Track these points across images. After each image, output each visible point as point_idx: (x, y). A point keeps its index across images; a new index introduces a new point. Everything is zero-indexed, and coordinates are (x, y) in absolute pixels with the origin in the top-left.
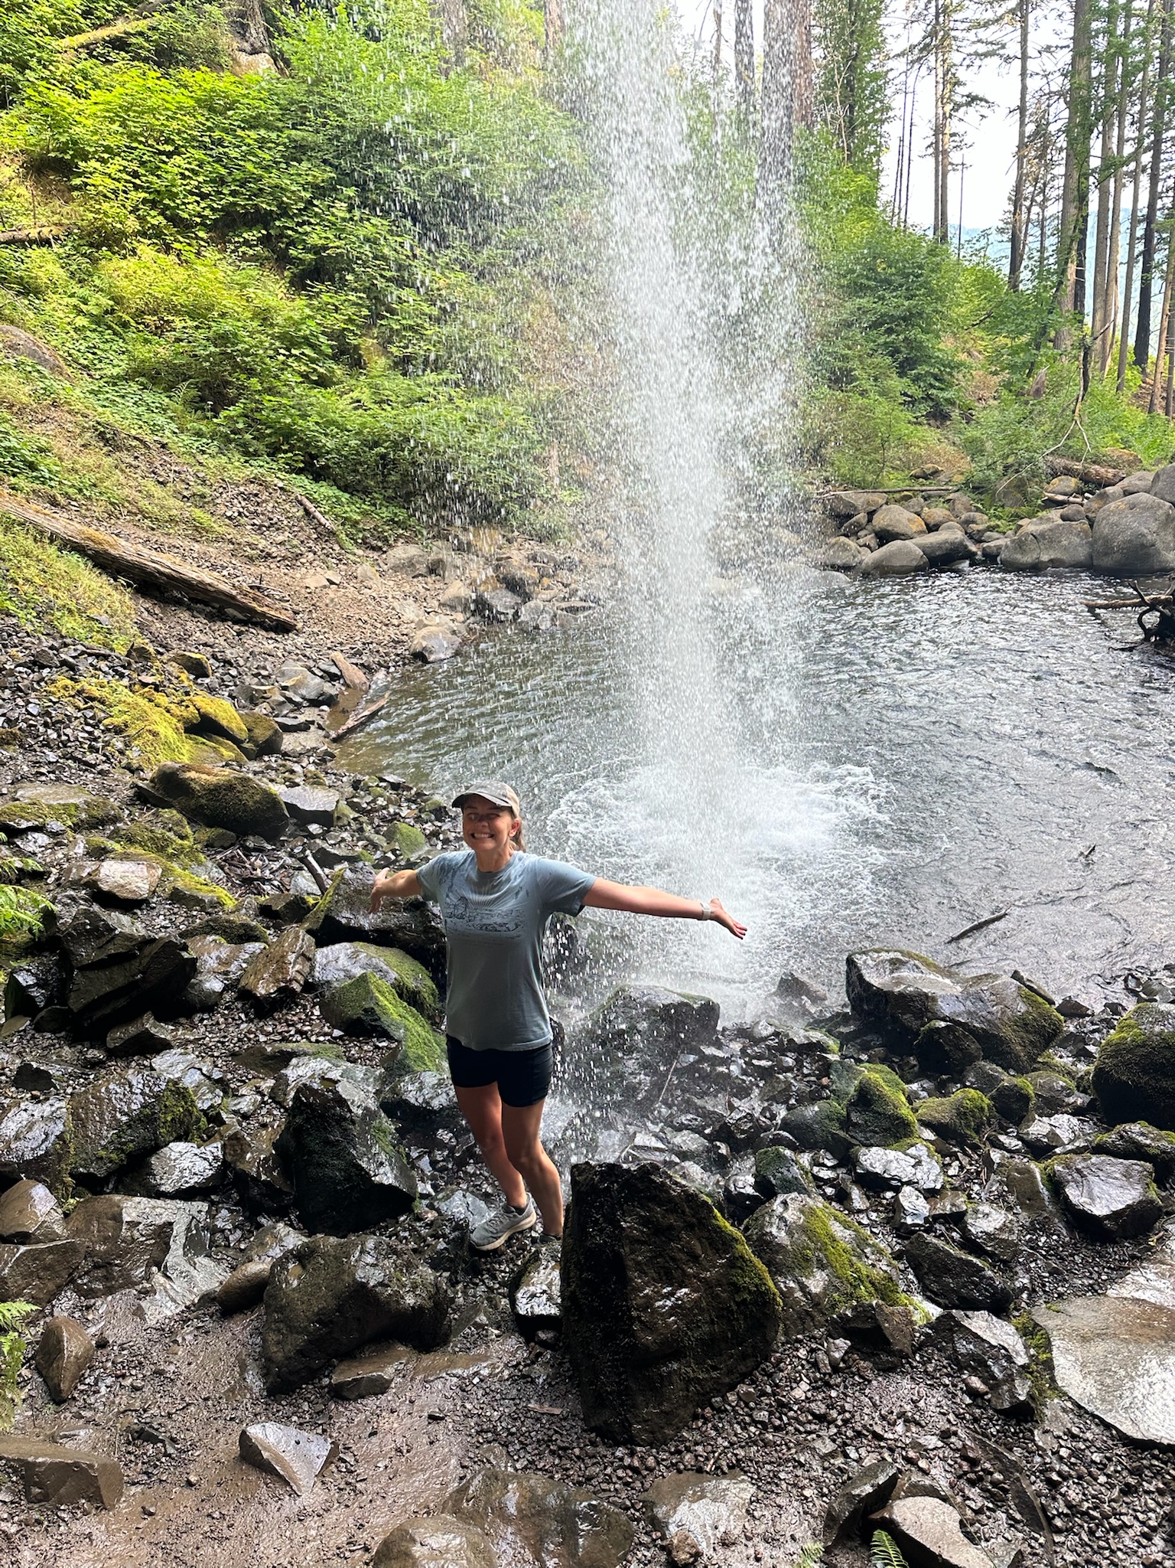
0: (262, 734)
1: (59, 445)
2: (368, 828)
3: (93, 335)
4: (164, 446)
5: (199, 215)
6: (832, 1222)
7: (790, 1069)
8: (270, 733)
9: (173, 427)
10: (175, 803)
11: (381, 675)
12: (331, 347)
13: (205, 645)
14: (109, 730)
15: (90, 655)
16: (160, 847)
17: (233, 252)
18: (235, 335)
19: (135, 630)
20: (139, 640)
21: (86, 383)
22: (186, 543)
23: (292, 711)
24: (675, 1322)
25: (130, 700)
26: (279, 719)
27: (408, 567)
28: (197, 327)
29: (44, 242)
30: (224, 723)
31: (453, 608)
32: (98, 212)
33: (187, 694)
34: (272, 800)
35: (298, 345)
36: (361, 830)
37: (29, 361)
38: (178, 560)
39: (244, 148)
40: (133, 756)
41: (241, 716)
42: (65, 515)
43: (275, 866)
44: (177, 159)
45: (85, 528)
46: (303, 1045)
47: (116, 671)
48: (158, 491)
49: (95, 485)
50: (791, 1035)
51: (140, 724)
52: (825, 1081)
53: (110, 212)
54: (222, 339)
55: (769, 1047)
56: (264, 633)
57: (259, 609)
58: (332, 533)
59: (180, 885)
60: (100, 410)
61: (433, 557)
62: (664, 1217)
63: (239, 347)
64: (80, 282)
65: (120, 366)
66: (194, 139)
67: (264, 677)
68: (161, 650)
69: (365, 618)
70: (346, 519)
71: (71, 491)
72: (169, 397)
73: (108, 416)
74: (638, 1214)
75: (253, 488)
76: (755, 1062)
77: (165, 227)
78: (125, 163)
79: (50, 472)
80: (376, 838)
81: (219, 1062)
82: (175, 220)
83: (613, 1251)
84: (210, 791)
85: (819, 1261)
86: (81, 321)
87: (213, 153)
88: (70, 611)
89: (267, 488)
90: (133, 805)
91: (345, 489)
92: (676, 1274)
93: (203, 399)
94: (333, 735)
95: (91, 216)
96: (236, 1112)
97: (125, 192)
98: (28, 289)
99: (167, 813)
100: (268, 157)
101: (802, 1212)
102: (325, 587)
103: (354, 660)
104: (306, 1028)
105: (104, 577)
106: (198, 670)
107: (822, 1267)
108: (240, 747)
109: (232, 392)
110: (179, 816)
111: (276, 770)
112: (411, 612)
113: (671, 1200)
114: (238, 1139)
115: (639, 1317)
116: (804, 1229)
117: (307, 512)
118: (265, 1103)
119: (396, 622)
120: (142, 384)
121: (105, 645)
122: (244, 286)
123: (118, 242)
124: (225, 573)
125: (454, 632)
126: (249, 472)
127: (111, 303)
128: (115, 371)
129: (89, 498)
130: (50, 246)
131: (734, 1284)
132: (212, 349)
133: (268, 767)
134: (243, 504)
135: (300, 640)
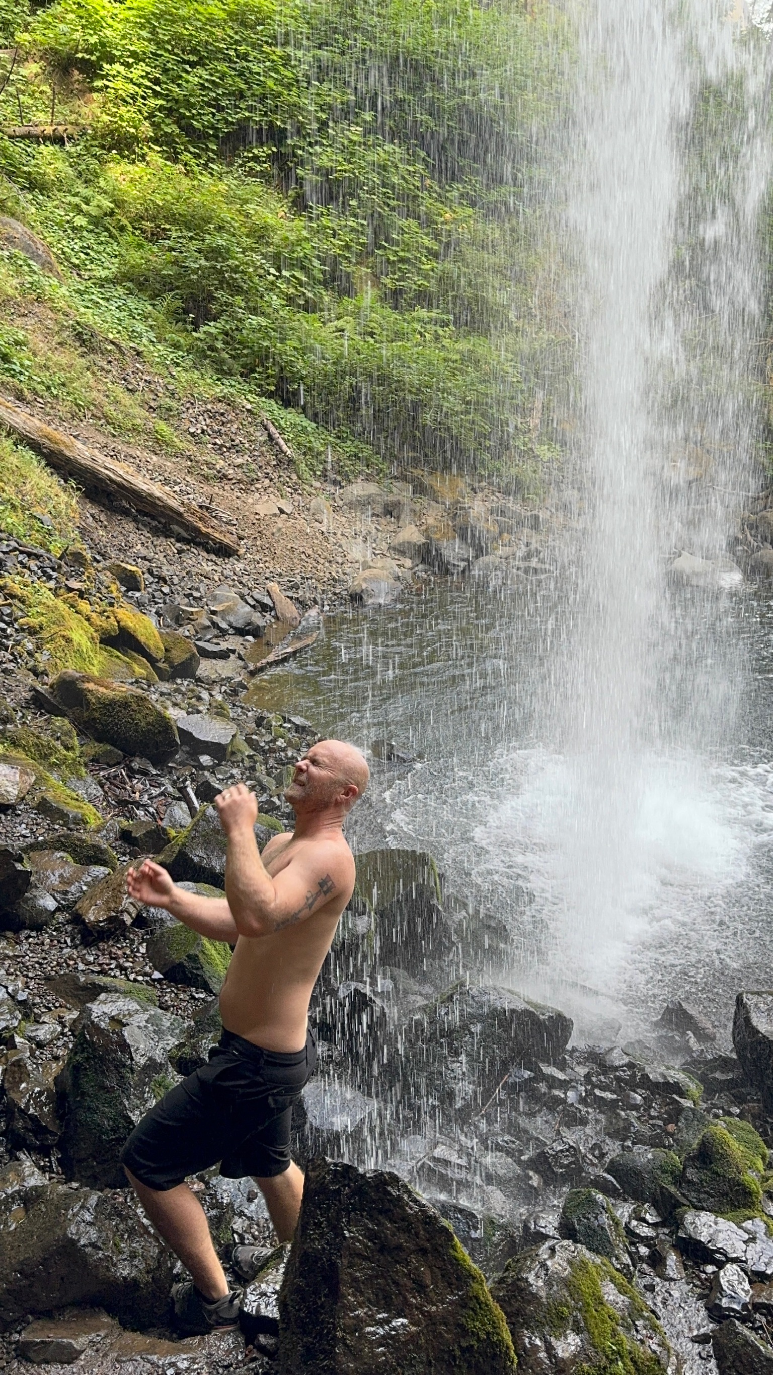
0: (178, 656)
1: (37, 341)
2: (261, 768)
3: (90, 236)
4: (139, 354)
5: (213, 127)
6: (607, 1282)
7: (636, 1107)
8: (188, 655)
9: (152, 335)
10: (69, 712)
11: (313, 612)
12: (324, 272)
13: (144, 558)
14: (23, 630)
15: (22, 552)
16: (43, 754)
17: (241, 166)
18: (228, 250)
19: (75, 534)
20: (78, 545)
21: (75, 282)
22: (146, 455)
23: (216, 637)
24: (384, 1354)
25: (50, 603)
26: (199, 643)
27: (362, 504)
28: (191, 238)
29: (58, 140)
30: (142, 639)
31: (403, 553)
32: (114, 115)
33: (111, 605)
34: (164, 725)
35: (292, 267)
36: (253, 769)
37: (22, 255)
38: (131, 470)
39: (268, 64)
40: (42, 659)
41: (161, 634)
42: (28, 410)
43: (155, 792)
44: (200, 71)
45: (44, 426)
46: (120, 982)
47: (44, 573)
48: (126, 399)
49: (64, 385)
50: (648, 1070)
51: (55, 628)
52: (671, 1127)
53: (126, 116)
54: (214, 253)
55: (618, 1079)
56: (205, 554)
57: (204, 529)
58: (291, 461)
59: (49, 796)
60: (82, 310)
61: (391, 498)
62: (394, 1235)
63: (230, 262)
64: (86, 182)
65: (109, 268)
66: (220, 50)
67: (195, 598)
68: (98, 557)
69: (310, 552)
70: (310, 449)
71: (39, 387)
72: (153, 305)
73: (89, 317)
74: (366, 1225)
75: (221, 407)
76: (597, 1092)
77: (178, 136)
78: (148, 69)
79: (22, 365)
80: (265, 780)
81: (32, 984)
82: (188, 129)
83: (330, 1260)
84: (105, 706)
85: (576, 1321)
86: (80, 221)
87: (237, 66)
88: (14, 507)
89: (234, 408)
90: (27, 708)
91: (315, 418)
92: (398, 1300)
93: (186, 312)
94: (251, 667)
95: (106, 118)
96: (30, 1039)
97: (144, 98)
98: (35, 185)
99: (58, 721)
100: (290, 75)
101: (570, 1263)
102: (275, 515)
103: (290, 594)
104: (128, 964)
105: (55, 477)
106: (130, 582)
107: (578, 1330)
108: (153, 666)
109: (214, 307)
110: (69, 726)
111: (184, 694)
112: (357, 551)
113: (405, 1218)
114: (19, 1066)
115: (344, 1339)
116: (566, 1283)
117: (270, 436)
118: (62, 1034)
119: (340, 560)
120: (128, 289)
121: (43, 545)
122: (246, 201)
123: (129, 147)
124: (177, 488)
125: (398, 578)
126: (218, 390)
127: (112, 205)
128: (104, 274)
129: (56, 397)
130: (63, 144)
131: (461, 1326)
132: (203, 262)
133: (177, 690)
134: (208, 421)
135: (239, 566)
